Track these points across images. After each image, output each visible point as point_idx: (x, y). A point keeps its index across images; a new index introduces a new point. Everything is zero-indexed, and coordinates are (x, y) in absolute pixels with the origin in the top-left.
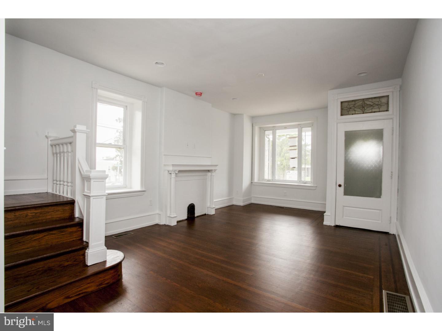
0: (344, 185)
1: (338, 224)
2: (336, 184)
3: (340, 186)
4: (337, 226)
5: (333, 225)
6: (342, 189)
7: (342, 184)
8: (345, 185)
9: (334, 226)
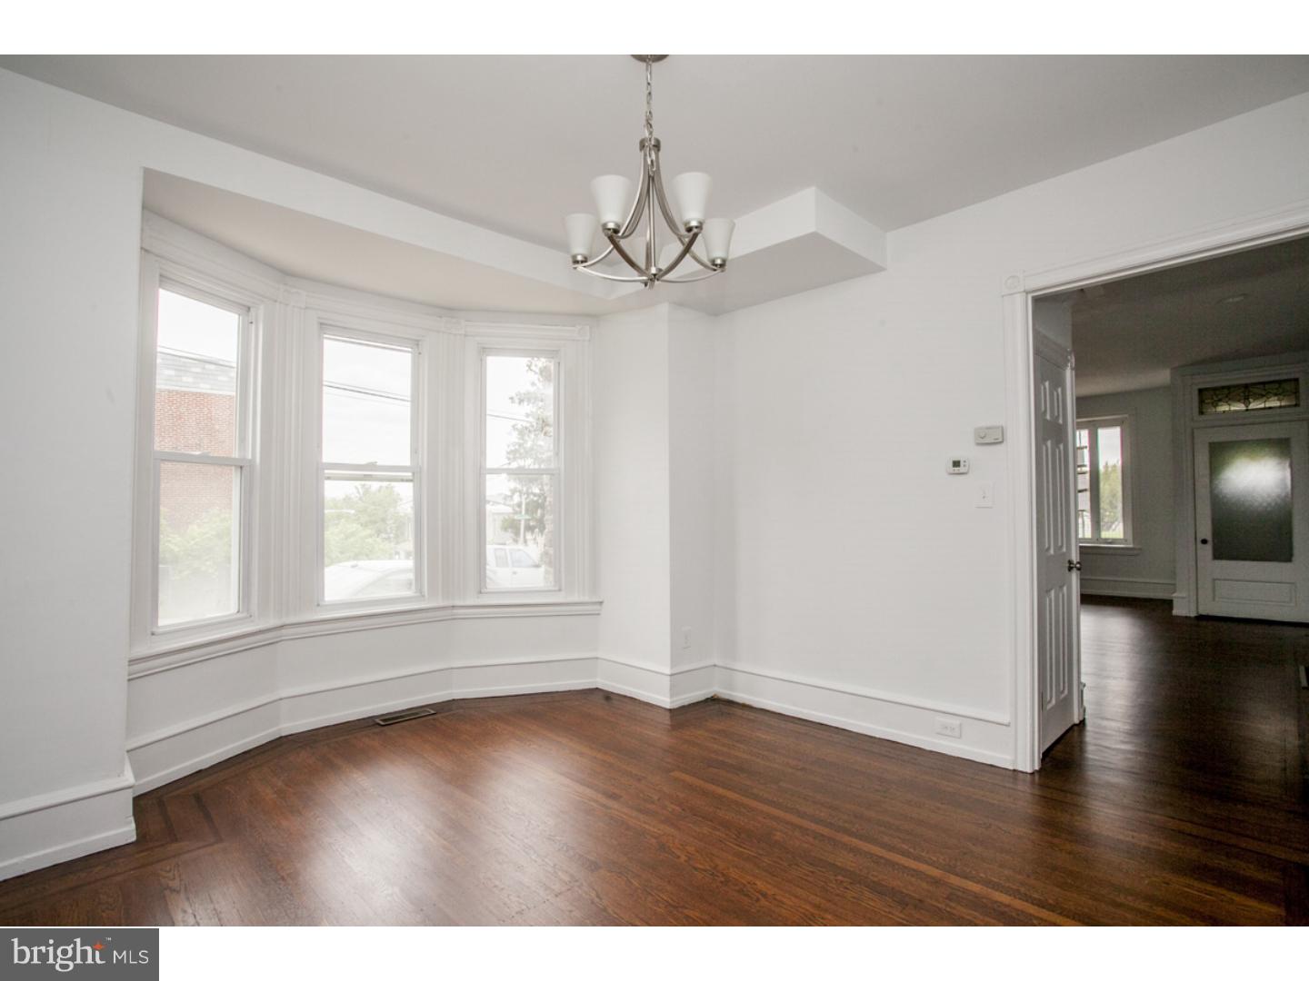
0: (1213, 541)
1: (1203, 611)
2: (1196, 539)
3: (1204, 542)
4: (1201, 618)
5: (1193, 614)
6: (1208, 548)
7: (1209, 538)
8: (1216, 541)
9: (1196, 617)
